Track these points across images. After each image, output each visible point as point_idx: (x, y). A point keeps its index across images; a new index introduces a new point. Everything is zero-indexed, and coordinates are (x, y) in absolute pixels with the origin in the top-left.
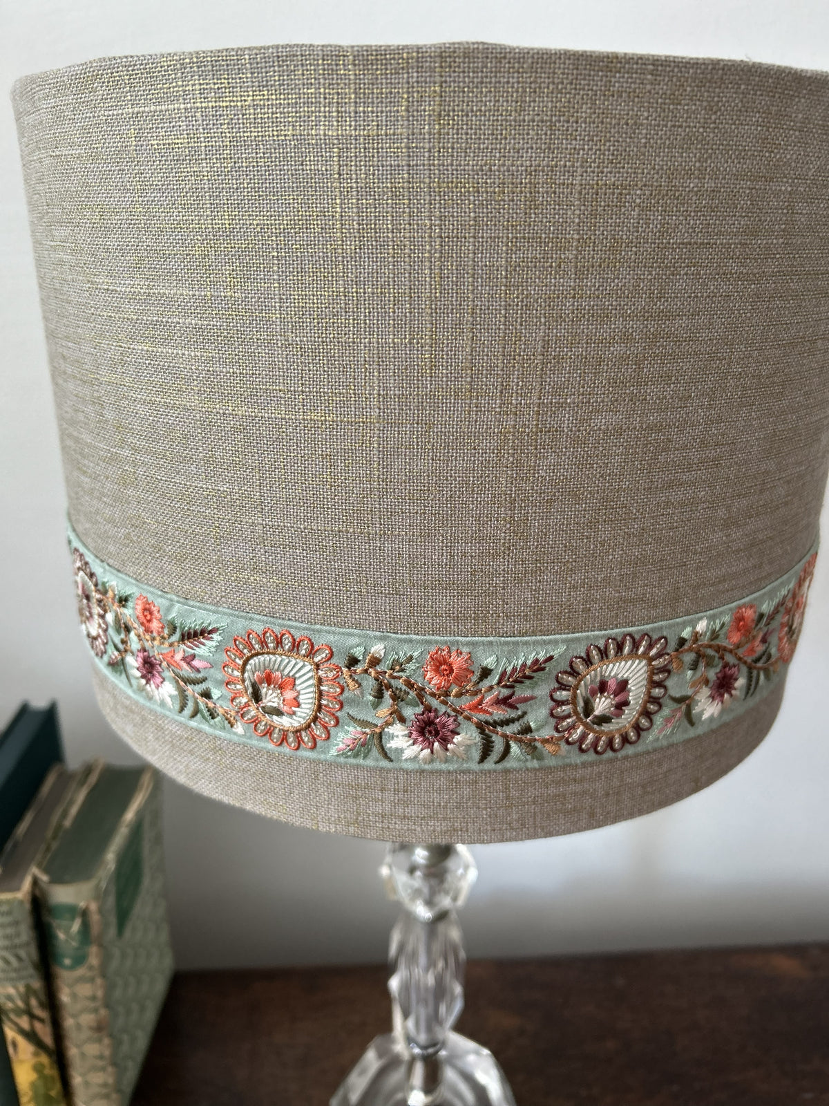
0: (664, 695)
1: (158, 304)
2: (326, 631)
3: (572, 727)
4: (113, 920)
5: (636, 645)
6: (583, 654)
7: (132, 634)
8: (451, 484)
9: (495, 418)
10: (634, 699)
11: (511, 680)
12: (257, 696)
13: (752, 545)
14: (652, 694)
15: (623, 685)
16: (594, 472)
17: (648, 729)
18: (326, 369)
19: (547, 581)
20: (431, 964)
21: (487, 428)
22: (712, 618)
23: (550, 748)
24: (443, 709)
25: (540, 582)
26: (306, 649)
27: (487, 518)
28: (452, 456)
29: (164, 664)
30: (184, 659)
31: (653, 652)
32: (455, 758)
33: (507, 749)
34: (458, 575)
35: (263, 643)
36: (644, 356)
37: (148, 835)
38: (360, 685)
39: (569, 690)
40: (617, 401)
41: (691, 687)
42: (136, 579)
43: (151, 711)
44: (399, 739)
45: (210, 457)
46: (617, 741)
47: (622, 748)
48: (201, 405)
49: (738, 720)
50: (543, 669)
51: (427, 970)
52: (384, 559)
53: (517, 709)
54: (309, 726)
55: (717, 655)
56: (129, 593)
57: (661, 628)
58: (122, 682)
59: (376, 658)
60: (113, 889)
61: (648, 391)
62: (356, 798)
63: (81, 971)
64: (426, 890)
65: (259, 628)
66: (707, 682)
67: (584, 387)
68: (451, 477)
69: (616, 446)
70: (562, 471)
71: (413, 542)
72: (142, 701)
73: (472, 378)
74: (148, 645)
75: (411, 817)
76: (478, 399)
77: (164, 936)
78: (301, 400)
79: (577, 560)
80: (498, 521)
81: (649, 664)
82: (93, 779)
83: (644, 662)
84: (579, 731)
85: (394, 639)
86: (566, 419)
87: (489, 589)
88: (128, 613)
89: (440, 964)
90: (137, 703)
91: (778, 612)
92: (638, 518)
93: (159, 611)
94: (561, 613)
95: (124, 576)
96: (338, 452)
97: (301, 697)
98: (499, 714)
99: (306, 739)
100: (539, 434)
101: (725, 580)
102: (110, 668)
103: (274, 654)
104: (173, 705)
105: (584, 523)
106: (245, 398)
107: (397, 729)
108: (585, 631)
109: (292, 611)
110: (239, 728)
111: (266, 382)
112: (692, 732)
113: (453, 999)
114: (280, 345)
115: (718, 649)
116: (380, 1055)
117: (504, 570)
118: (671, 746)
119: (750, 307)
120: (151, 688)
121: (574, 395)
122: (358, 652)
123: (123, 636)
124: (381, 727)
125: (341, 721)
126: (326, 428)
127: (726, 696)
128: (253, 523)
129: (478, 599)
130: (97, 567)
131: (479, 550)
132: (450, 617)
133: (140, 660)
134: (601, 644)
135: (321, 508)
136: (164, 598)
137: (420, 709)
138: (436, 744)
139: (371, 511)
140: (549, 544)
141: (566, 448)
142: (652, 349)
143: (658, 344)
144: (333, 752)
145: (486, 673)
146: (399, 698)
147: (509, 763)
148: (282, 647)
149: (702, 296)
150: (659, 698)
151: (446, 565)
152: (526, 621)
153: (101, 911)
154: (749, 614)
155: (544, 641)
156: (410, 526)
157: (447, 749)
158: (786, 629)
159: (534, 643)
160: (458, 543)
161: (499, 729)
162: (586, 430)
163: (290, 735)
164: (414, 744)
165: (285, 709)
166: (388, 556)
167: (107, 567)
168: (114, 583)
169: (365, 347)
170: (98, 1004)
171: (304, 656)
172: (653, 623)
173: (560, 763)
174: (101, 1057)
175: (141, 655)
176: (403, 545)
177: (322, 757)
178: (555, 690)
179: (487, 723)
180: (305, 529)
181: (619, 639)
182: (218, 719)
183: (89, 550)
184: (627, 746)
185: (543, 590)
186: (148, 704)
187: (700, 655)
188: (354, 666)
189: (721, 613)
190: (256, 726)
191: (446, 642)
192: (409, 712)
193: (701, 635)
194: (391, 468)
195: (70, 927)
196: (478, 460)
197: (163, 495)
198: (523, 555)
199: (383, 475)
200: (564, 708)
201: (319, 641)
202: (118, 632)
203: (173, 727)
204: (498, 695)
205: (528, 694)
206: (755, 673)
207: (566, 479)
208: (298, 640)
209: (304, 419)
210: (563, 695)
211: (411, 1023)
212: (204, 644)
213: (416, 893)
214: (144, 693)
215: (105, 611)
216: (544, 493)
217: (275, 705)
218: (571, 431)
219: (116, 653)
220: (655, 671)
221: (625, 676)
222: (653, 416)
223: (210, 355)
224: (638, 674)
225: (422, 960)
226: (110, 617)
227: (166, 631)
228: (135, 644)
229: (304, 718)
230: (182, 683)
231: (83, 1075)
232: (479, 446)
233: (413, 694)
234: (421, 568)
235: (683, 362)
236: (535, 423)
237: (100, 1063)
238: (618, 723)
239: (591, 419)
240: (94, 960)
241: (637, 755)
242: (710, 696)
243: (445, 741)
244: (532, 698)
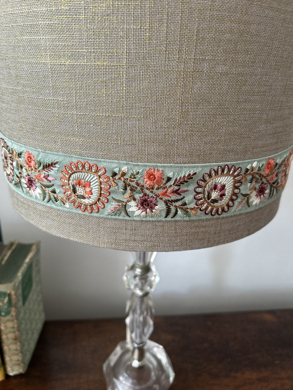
0: (239, 193)
1: (32, 16)
2: (103, 161)
3: (203, 204)
4: (21, 299)
5: (229, 170)
6: (208, 173)
7: (24, 170)
8: (157, 94)
9: (176, 64)
10: (227, 193)
11: (179, 182)
12: (74, 191)
13: (275, 133)
14: (235, 192)
15: (223, 187)
16: (216, 92)
17: (232, 206)
18: (104, 41)
19: (195, 140)
20: (142, 313)
21: (172, 69)
22: (259, 162)
23: (193, 212)
24: (151, 195)
25: (192, 140)
26: (95, 169)
27: (171, 110)
28: (157, 81)
29: (37, 180)
30: (44, 177)
31: (236, 173)
32: (155, 215)
33: (177, 211)
34: (158, 136)
35: (77, 167)
36: (238, 41)
37: (34, 270)
38: (117, 185)
39: (202, 188)
40: (226, 60)
41: (250, 191)
42: (25, 145)
43: (32, 201)
44: (133, 207)
45: (54, 85)
46: (220, 210)
47: (221, 214)
48: (50, 61)
49: (265, 207)
50: (192, 178)
51: (140, 315)
52: (128, 129)
53: (181, 195)
54: (96, 203)
55: (259, 178)
56: (21, 151)
57: (239, 163)
58: (20, 191)
59: (124, 173)
60: (21, 287)
61: (239, 57)
62: (115, 233)
63: (8, 317)
64: (140, 284)
65: (75, 161)
66: (255, 189)
67: (213, 52)
68: (157, 90)
69: (225, 81)
70: (203, 90)
71: (140, 121)
72: (28, 198)
73: (166, 45)
74: (30, 173)
75: (137, 240)
76: (169, 55)
77: (41, 307)
78: (93, 56)
79: (208, 131)
80: (176, 111)
81: (234, 179)
82: (14, 247)
83: (232, 178)
84: (205, 205)
85: (132, 164)
86: (205, 66)
87: (171, 143)
88: (22, 160)
89: (145, 313)
90: (26, 199)
91: (282, 165)
92: (232, 114)
93: (34, 157)
94: (200, 154)
95: (19, 144)
96: (108, 79)
97: (93, 190)
98: (174, 197)
99: (95, 209)
100: (194, 72)
101: (264, 147)
102: (15, 186)
103: (82, 172)
104: (40, 197)
105: (211, 115)
106: (69, 57)
107: (133, 203)
108: (209, 163)
109: (89, 153)
110: (67, 205)
111: (78, 48)
112: (249, 210)
113: (149, 326)
114: (84, 30)
115: (261, 175)
116: (122, 348)
117: (178, 134)
118: (240, 214)
119: (281, 25)
120: (31, 192)
121: (209, 56)
122: (116, 170)
123: (20, 171)
124: (126, 202)
125: (109, 200)
126: (104, 68)
127: (262, 196)
128: (72, 114)
129: (167, 147)
130: (9, 143)
131: (168, 125)
132: (155, 155)
133: (27, 180)
134: (216, 168)
135: (101, 105)
136: (36, 151)
137: (141, 195)
138: (148, 210)
139: (122, 106)
140: (196, 123)
141: (205, 80)
142: (241, 38)
143: (244, 36)
144: (106, 213)
145: (169, 179)
146: (133, 190)
147: (177, 218)
148: (85, 169)
149: (262, 16)
150: (237, 194)
151: (154, 131)
152: (186, 157)
153: (16, 294)
154: (272, 162)
155: (193, 166)
156: (139, 113)
157: (152, 212)
158: (284, 173)
159: (189, 167)
160: (159, 121)
161: (173, 203)
162: (213, 72)
163: (88, 207)
164: (139, 209)
165: (86, 196)
166: (129, 127)
167: (13, 142)
168: (16, 148)
169: (121, 30)
170: (15, 329)
171: (94, 172)
172: (236, 161)
173: (197, 219)
174: (17, 350)
175: (27, 177)
176: (136, 122)
177: (102, 216)
178: (196, 188)
179: (169, 201)
180: (94, 115)
181: (223, 167)
182: (59, 201)
183: (6, 137)
184: (224, 213)
185: (193, 144)
186: (30, 199)
187: (253, 177)
188: (115, 176)
189: (262, 160)
190: (74, 204)
191: (153, 166)
192: (137, 196)
193: (254, 168)
194: (131, 86)
195: (4, 300)
196: (168, 83)
197: (35, 105)
198: (186, 128)
199: (128, 89)
200: (200, 195)
201: (101, 166)
202: (18, 169)
203: (40, 208)
204: (173, 189)
205: (185, 189)
206: (273, 188)
207: (205, 94)
208: (91, 165)
209: (94, 65)
210: (199, 190)
211: (134, 335)
212: (52, 170)
213: (136, 286)
214: (28, 194)
215: (13, 161)
216: (195, 100)
217: (82, 194)
218: (207, 72)
219: (17, 179)
220: (236, 182)
221: (224, 183)
222: (240, 69)
223: (55, 37)
224: (230, 183)
225: (138, 311)
226: (15, 164)
227: (37, 166)
228: (25, 174)
229: (94, 199)
230: (44, 188)
231: (9, 357)
232: (169, 77)
233: (139, 188)
234: (143, 132)
235: (253, 45)
236: (192, 67)
237: (16, 352)
238: (221, 203)
239: (215, 67)
240: (13, 313)
241: (227, 217)
242: (256, 195)
243: (152, 208)
244: (187, 191)
